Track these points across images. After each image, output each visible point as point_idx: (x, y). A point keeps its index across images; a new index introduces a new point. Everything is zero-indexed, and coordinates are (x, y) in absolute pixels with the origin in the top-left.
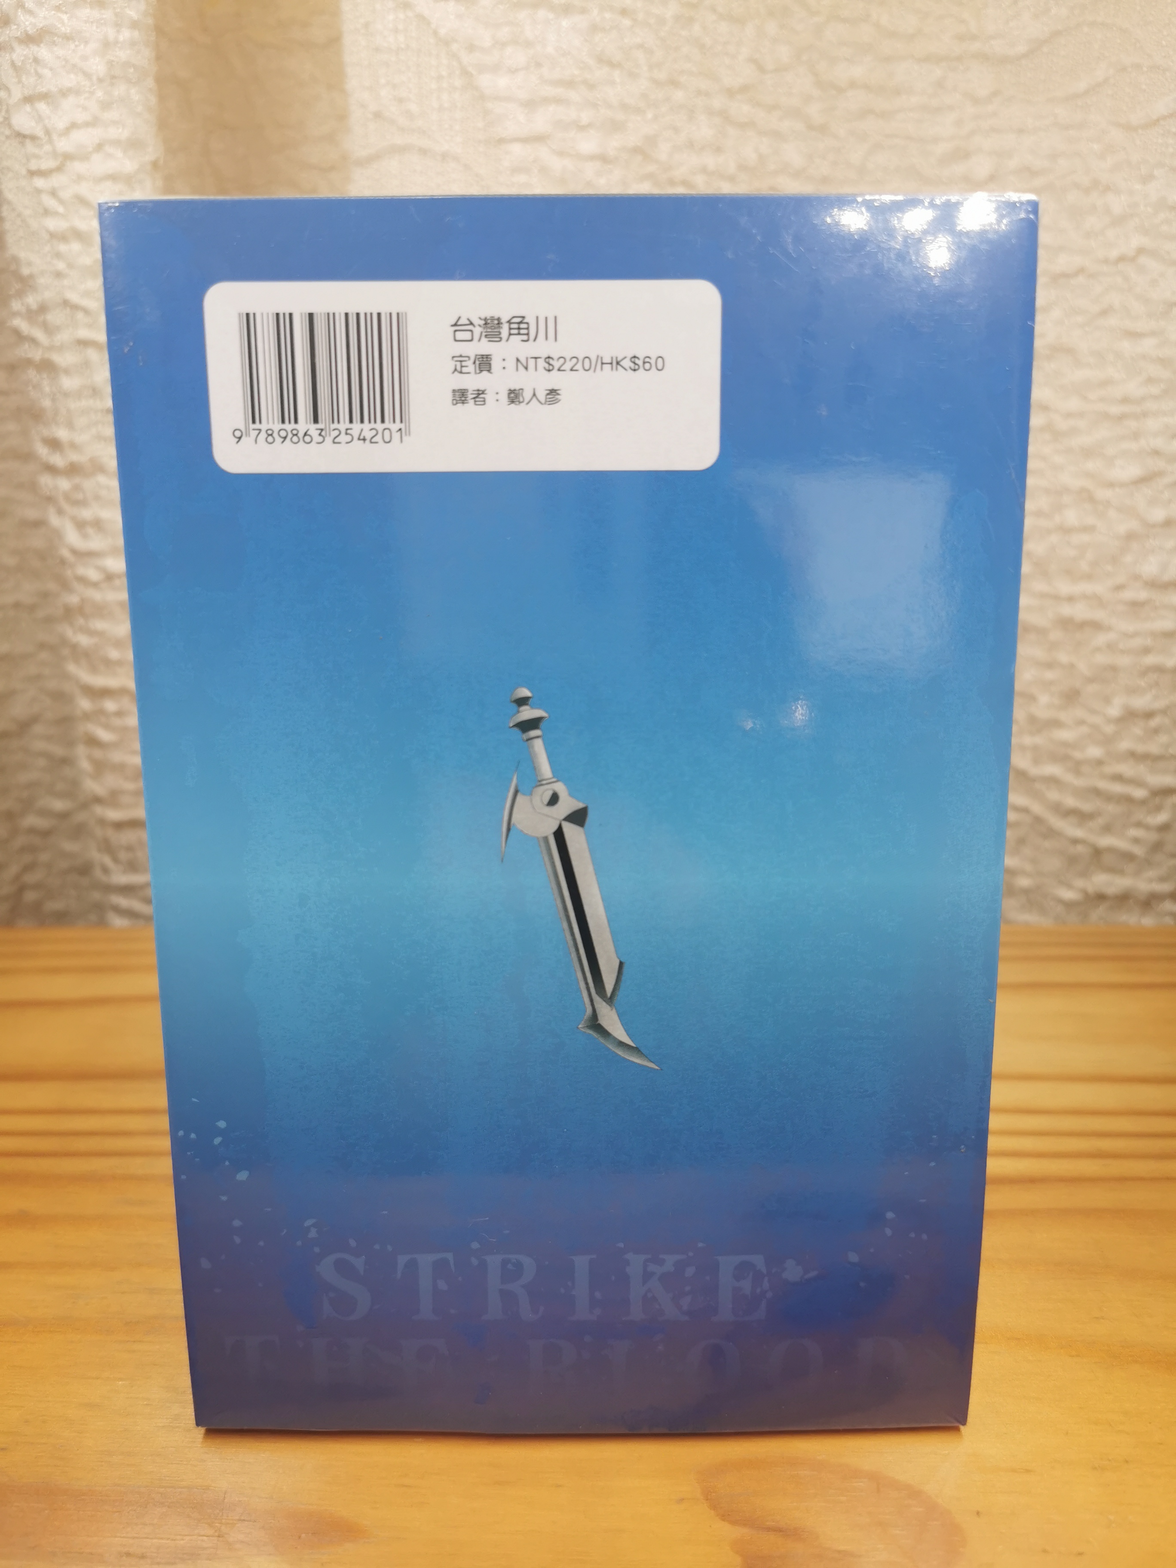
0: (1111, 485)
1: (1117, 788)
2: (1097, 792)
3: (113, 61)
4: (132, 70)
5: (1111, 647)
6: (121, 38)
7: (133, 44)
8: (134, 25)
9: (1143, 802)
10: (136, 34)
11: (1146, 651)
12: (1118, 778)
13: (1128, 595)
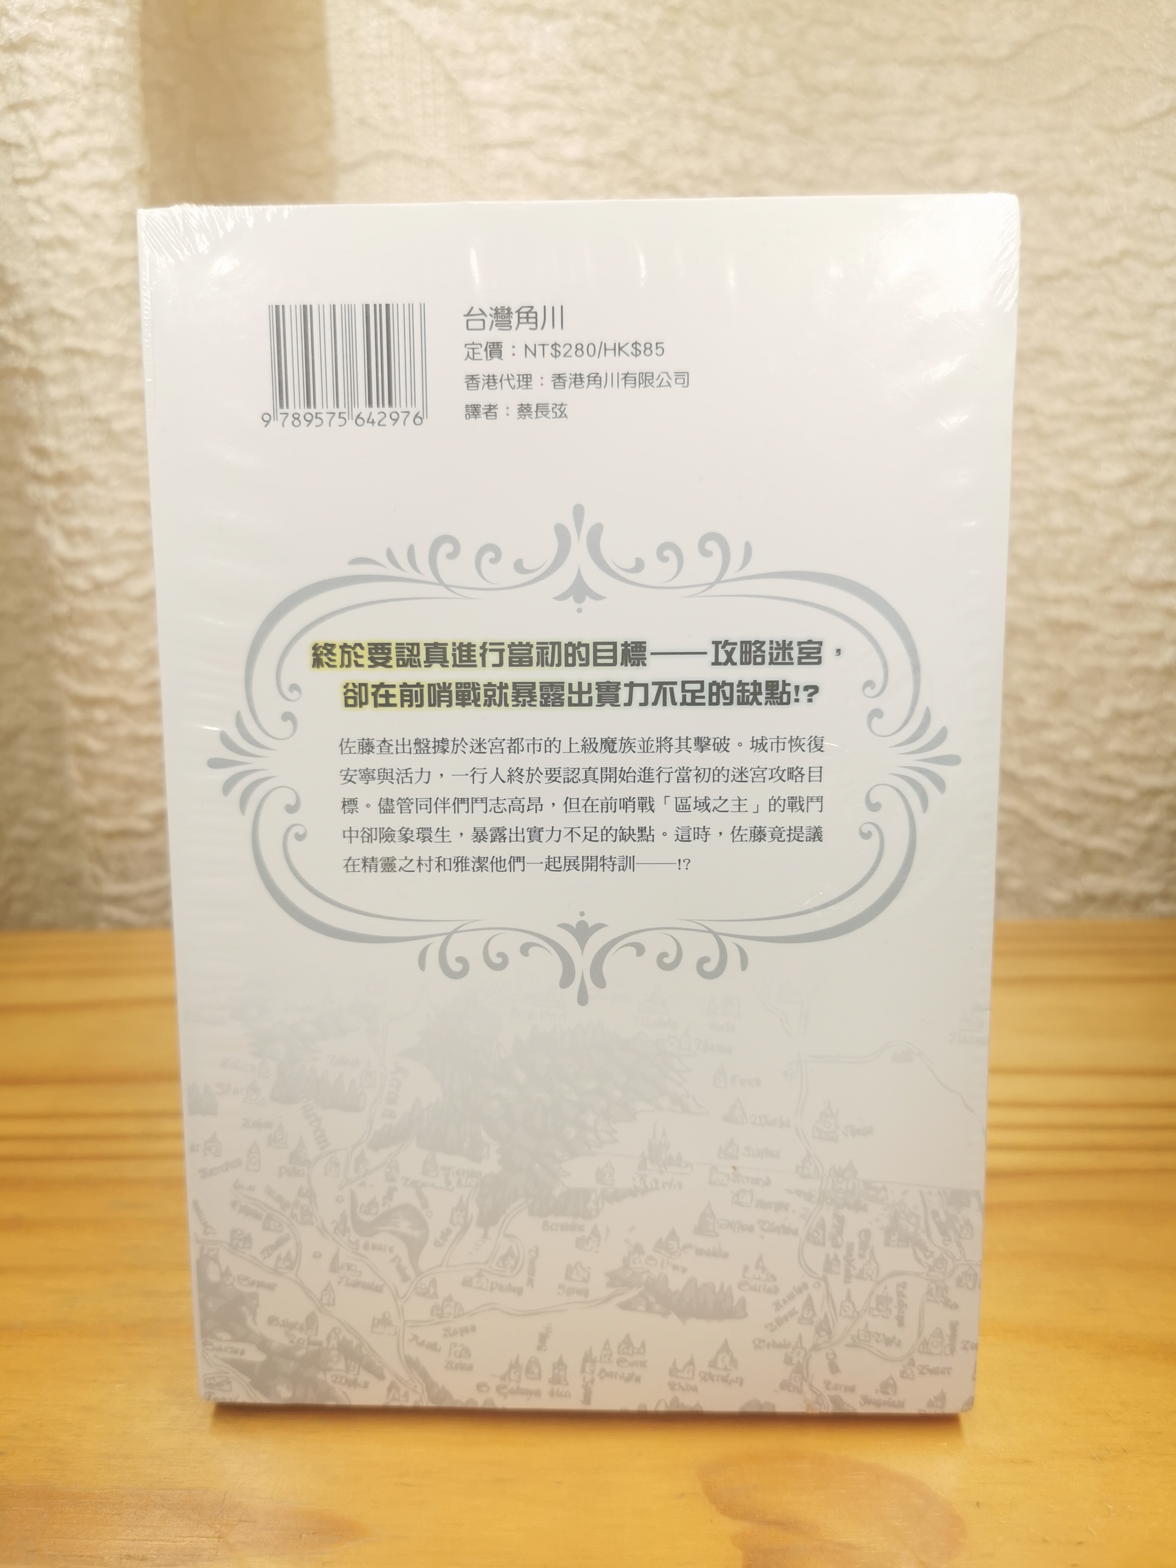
0: (1097, 486)
1: (1106, 789)
2: (1085, 794)
3: (98, 69)
4: (116, 78)
5: (1099, 649)
6: (106, 45)
7: (118, 51)
8: (119, 32)
9: (1131, 804)
10: (121, 41)
11: (1133, 652)
12: (1108, 779)
13: (1116, 596)
